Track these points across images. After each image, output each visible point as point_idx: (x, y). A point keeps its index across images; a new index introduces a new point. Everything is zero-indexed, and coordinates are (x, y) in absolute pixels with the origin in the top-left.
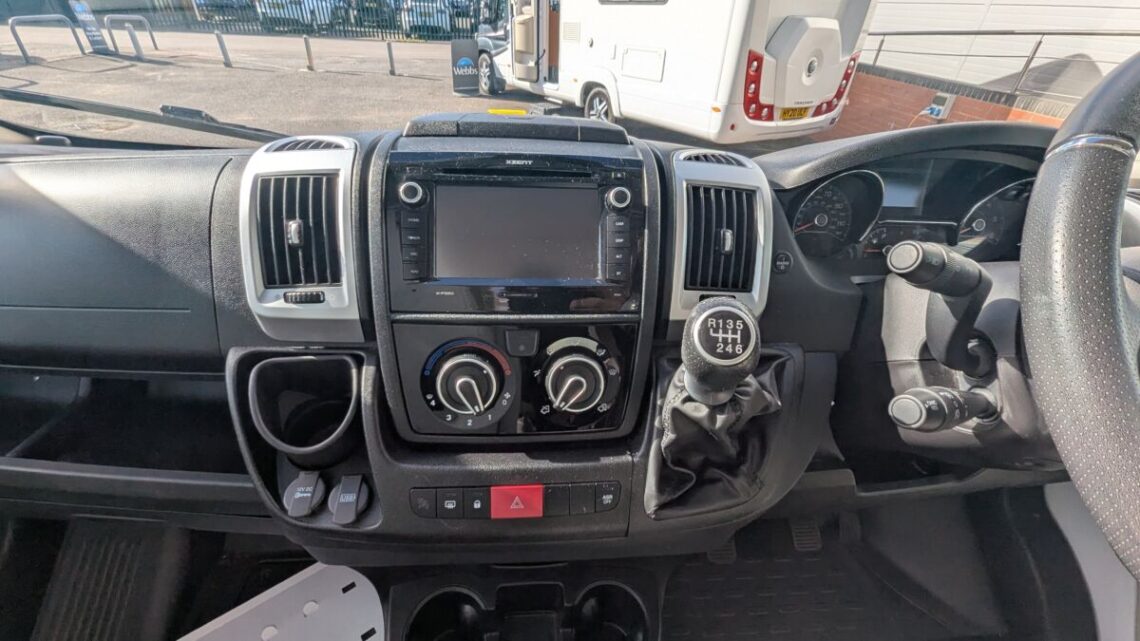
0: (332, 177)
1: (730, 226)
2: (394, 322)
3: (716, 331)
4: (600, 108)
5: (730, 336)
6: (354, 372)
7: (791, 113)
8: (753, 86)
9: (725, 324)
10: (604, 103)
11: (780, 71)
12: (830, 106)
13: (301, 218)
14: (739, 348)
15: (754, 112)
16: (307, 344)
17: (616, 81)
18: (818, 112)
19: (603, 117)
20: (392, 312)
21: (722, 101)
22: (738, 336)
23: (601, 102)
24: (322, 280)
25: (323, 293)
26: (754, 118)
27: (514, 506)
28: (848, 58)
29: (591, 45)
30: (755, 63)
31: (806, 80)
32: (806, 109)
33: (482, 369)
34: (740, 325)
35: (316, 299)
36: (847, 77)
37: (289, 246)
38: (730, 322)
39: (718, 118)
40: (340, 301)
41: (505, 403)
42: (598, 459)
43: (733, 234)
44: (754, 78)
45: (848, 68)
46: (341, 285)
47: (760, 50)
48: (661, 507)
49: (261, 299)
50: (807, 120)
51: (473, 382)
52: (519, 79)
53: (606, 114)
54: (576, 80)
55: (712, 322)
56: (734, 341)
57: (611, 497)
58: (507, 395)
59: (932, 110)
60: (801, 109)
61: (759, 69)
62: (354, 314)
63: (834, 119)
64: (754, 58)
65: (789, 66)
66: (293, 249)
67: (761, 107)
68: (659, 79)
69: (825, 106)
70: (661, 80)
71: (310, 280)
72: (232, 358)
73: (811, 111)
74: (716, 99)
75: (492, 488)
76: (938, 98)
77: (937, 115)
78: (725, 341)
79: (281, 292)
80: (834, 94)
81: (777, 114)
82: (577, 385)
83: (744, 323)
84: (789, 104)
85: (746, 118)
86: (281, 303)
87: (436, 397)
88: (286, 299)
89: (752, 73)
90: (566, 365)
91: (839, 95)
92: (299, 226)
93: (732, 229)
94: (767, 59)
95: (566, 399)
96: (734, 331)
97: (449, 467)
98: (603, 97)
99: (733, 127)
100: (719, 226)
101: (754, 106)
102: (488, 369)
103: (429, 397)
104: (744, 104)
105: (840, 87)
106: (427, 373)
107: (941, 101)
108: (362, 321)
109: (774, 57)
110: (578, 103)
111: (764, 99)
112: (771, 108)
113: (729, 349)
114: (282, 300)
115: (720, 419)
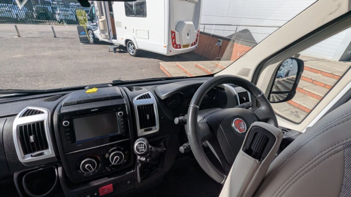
0: (42, 122)
1: (148, 114)
2: (65, 155)
3: (139, 147)
4: (132, 47)
5: (142, 148)
6: (56, 170)
7: (185, 46)
8: (174, 40)
9: (141, 145)
10: (133, 45)
11: (180, 36)
12: (195, 43)
13: (34, 134)
14: (144, 150)
15: (176, 47)
16: (40, 166)
17: (135, 39)
18: (192, 45)
19: (133, 49)
20: (65, 153)
21: (166, 44)
22: (143, 147)
23: (131, 45)
24: (43, 149)
25: (43, 152)
26: (176, 48)
27: (105, 191)
28: (197, 31)
29: (126, 28)
30: (173, 34)
31: (188, 38)
32: (189, 45)
33: (92, 161)
34: (143, 145)
35: (42, 154)
36: (197, 36)
37: (31, 143)
38: (142, 145)
39: (166, 49)
40: (49, 153)
41: (100, 167)
42: (125, 174)
43: (149, 115)
44: (174, 38)
45: (197, 34)
46: (49, 149)
47: (174, 30)
48: (141, 180)
49: (23, 158)
50: (190, 48)
51: (90, 165)
52: (104, 39)
53: (134, 48)
54: (122, 39)
55: (138, 145)
56: (143, 149)
57: (129, 181)
58: (100, 165)
59: (218, 44)
60: (188, 45)
61: (175, 35)
62: (54, 155)
63: (196, 47)
64: (173, 32)
65: (182, 34)
66: (33, 143)
67: (177, 45)
68: (148, 38)
69: (193, 43)
70: (148, 39)
71: (38, 150)
72: (16, 175)
73: (190, 45)
74: (164, 44)
75: (99, 189)
76: (219, 41)
77: (220, 45)
78: (141, 149)
79: (30, 155)
80: (195, 40)
81: (182, 47)
82: (117, 159)
83: (144, 144)
84: (184, 44)
85: (174, 48)
86: (30, 158)
87: (80, 170)
88: (32, 156)
89: (173, 36)
90: (114, 154)
91: (196, 40)
92: (34, 137)
93: (149, 114)
94: (176, 32)
95: (115, 162)
96: (143, 146)
97: (87, 187)
98: (132, 43)
99: (170, 51)
100: (146, 114)
101: (175, 45)
102: (93, 160)
103: (79, 171)
104: (172, 45)
105: (196, 39)
106: (77, 165)
107: (220, 41)
108: (56, 156)
109: (178, 32)
110: (124, 45)
111: (177, 43)
112: (180, 45)
113: (142, 150)
114: (31, 157)
115: (148, 160)
